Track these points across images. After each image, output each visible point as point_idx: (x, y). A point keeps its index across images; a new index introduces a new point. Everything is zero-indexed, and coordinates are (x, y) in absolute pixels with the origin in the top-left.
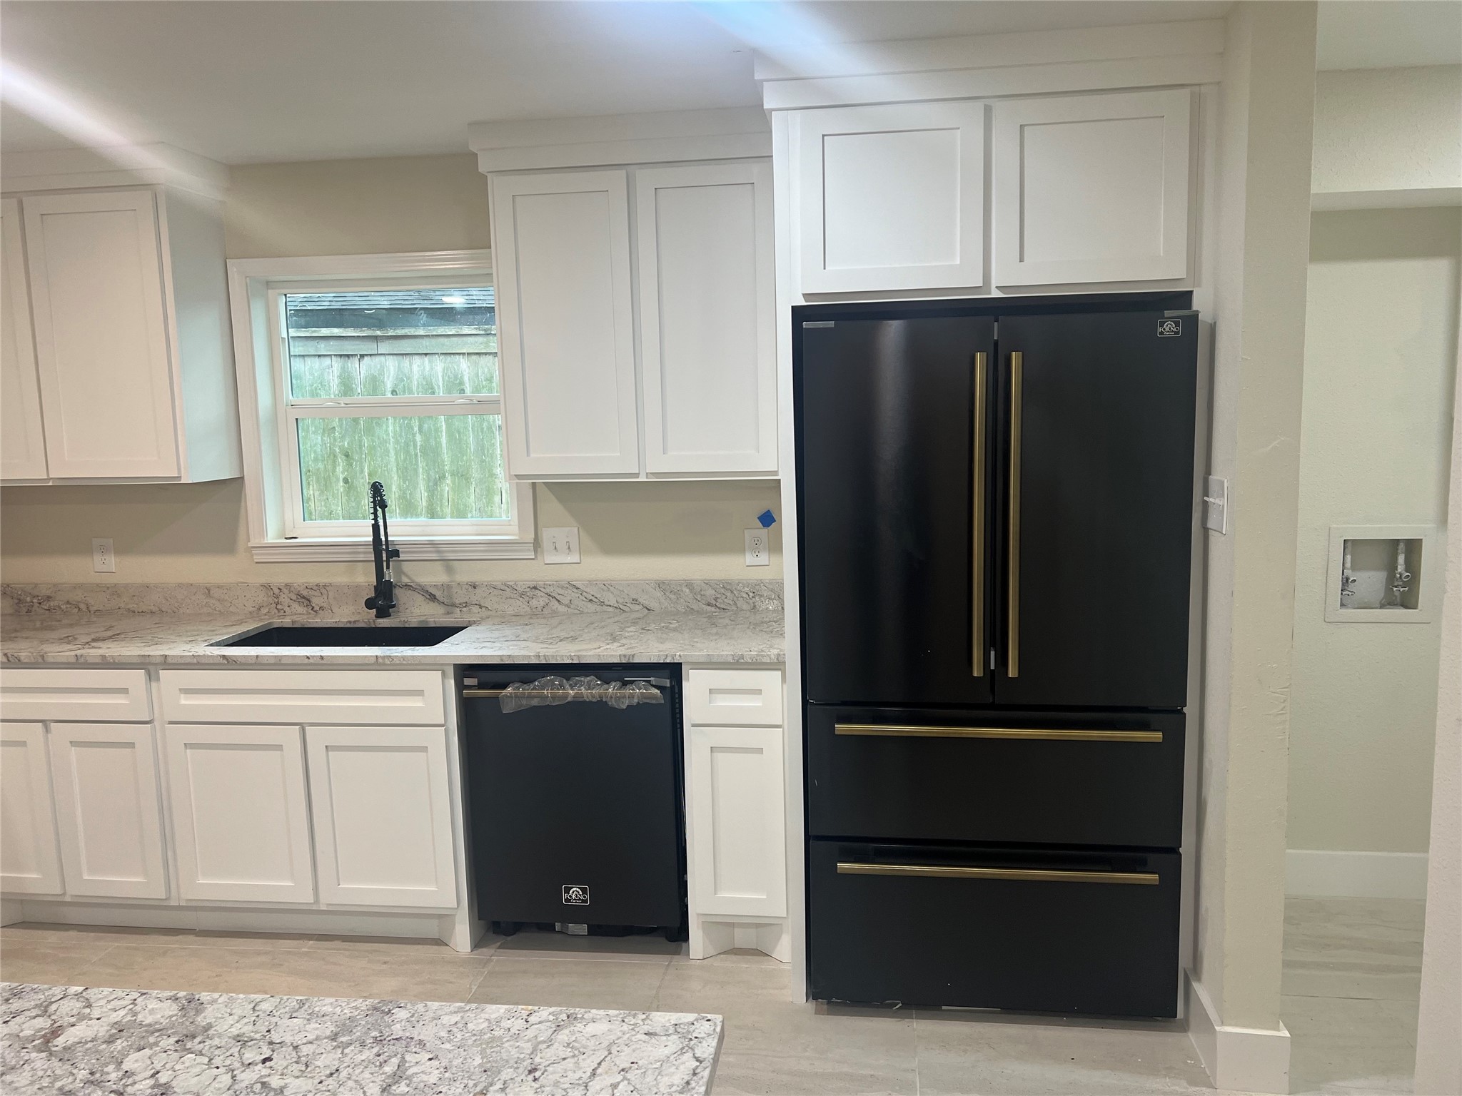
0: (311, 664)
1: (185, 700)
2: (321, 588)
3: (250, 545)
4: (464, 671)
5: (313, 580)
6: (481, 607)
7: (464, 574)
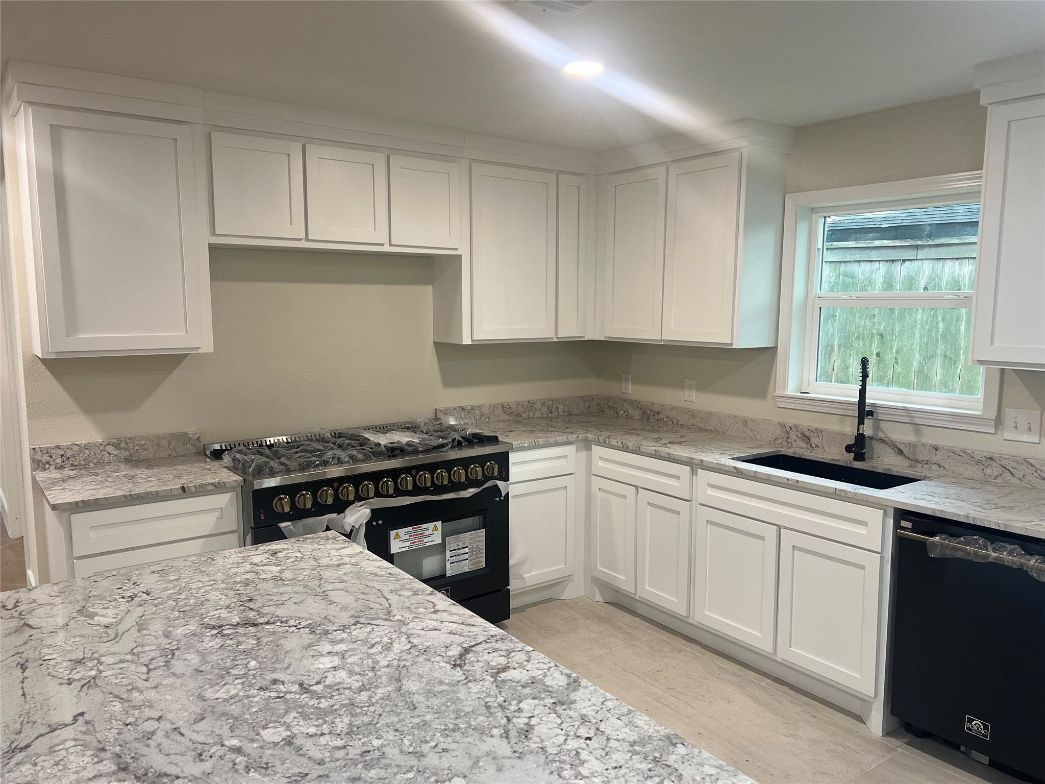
0: (789, 485)
1: (710, 492)
2: (818, 432)
3: (775, 394)
4: (902, 514)
5: (815, 425)
6: (940, 466)
7: (930, 438)
